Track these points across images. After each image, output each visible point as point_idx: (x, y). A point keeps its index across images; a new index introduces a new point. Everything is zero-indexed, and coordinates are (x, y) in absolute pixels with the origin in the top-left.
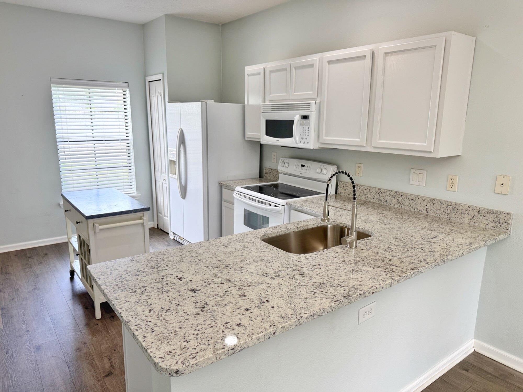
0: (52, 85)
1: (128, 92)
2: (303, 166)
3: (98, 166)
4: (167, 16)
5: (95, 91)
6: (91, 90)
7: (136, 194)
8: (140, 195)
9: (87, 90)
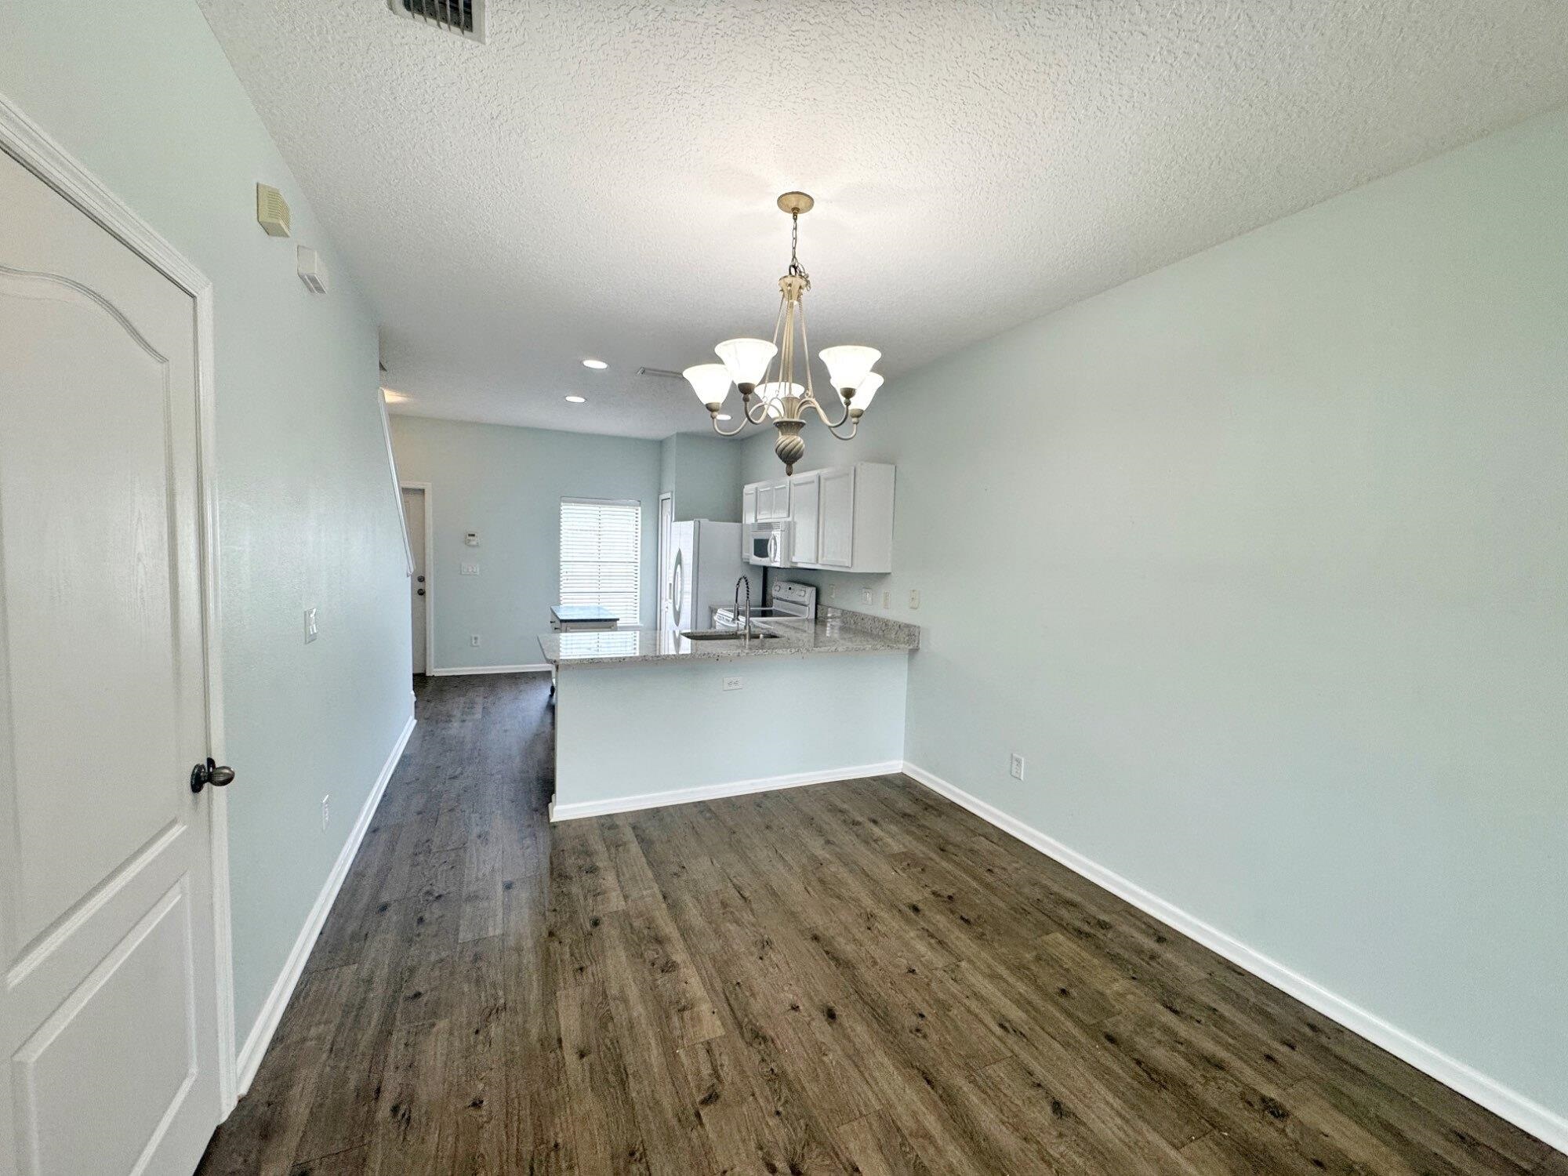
0: (562, 504)
1: (639, 512)
2: (790, 589)
3: (601, 590)
4: (678, 434)
5: (606, 509)
6: (602, 509)
7: (639, 624)
8: (642, 625)
9: (598, 508)
